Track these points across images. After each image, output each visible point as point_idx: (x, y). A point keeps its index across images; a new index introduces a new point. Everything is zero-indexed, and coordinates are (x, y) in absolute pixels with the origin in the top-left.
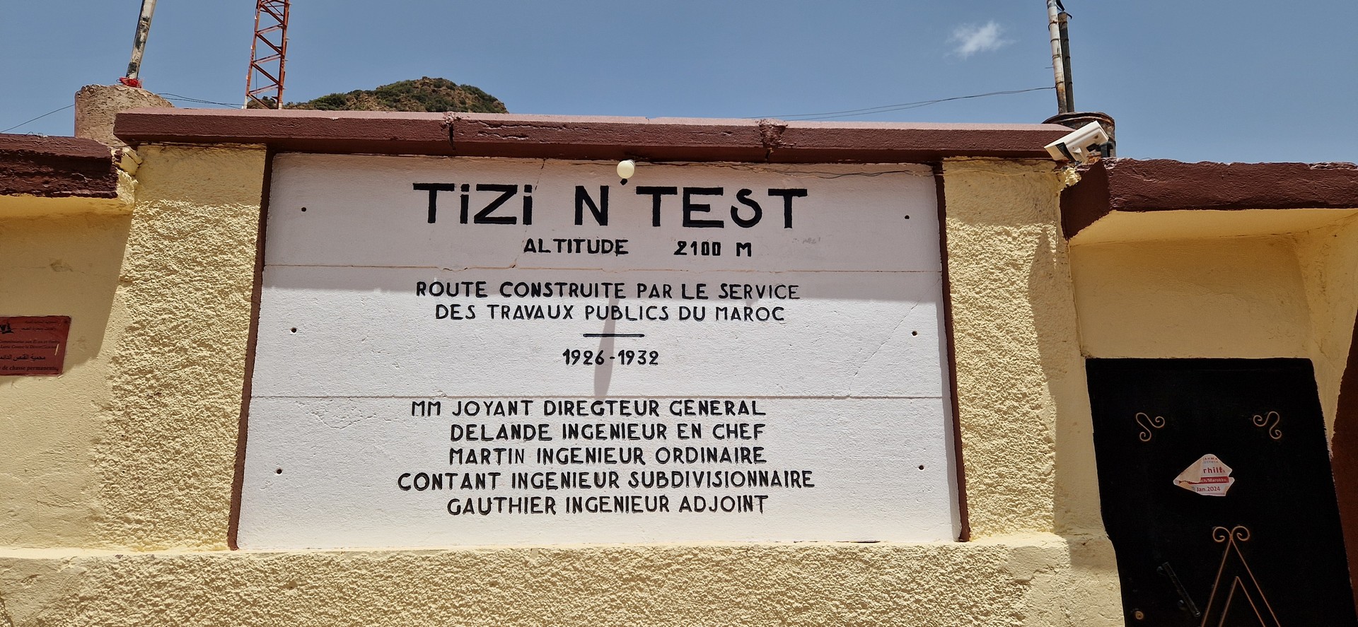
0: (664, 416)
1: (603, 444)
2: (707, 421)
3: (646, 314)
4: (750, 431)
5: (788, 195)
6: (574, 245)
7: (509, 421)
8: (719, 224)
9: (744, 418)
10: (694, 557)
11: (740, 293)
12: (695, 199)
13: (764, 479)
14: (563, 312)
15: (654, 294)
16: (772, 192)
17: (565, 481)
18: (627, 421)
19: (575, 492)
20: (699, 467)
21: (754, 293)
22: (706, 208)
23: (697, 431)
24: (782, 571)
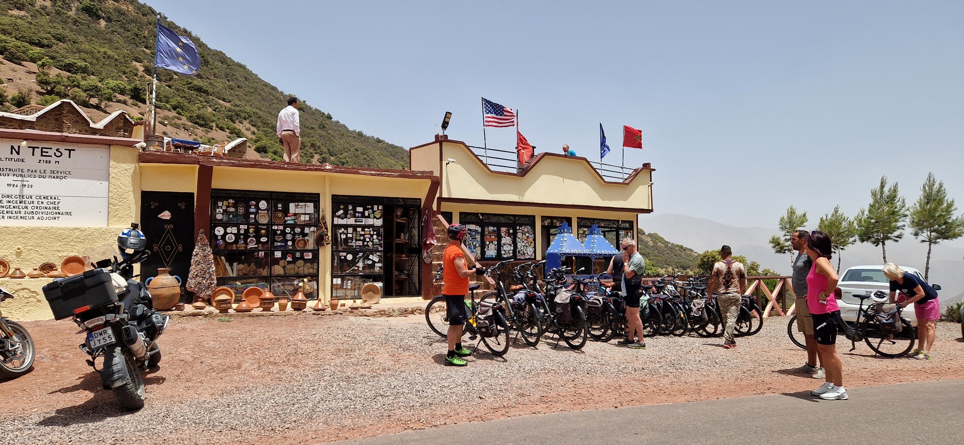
0: (34, 199)
1: (17, 205)
2: (45, 201)
3: (30, 176)
4: (56, 203)
5: (70, 150)
6: (10, 160)
8: (51, 156)
9: (55, 200)
10: (39, 229)
11: (56, 172)
12: (44, 150)
13: (59, 213)
14: (7, 175)
15: (32, 171)
16: (65, 149)
17: (7, 212)
18: (24, 200)
19: (10, 215)
20: (42, 210)
21: (59, 172)
22: (47, 152)
23: (42, 203)
24: (60, 231)
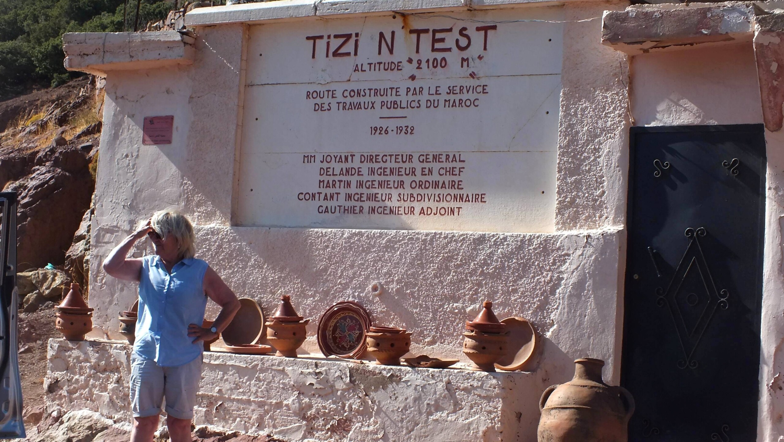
0: (415, 162)
1: (386, 178)
2: (436, 166)
3: (410, 105)
4: (457, 171)
5: (486, 30)
6: (377, 66)
7: (344, 166)
8: (449, 50)
9: (454, 164)
11: (458, 90)
12: (438, 36)
13: (461, 198)
14: (370, 105)
15: (414, 93)
16: (478, 29)
17: (368, 199)
18: (397, 165)
19: (373, 203)
20: (430, 191)
21: (465, 90)
22: (443, 41)
23: (431, 172)
